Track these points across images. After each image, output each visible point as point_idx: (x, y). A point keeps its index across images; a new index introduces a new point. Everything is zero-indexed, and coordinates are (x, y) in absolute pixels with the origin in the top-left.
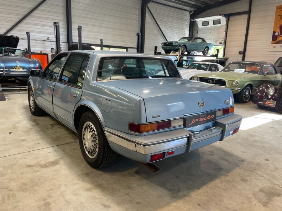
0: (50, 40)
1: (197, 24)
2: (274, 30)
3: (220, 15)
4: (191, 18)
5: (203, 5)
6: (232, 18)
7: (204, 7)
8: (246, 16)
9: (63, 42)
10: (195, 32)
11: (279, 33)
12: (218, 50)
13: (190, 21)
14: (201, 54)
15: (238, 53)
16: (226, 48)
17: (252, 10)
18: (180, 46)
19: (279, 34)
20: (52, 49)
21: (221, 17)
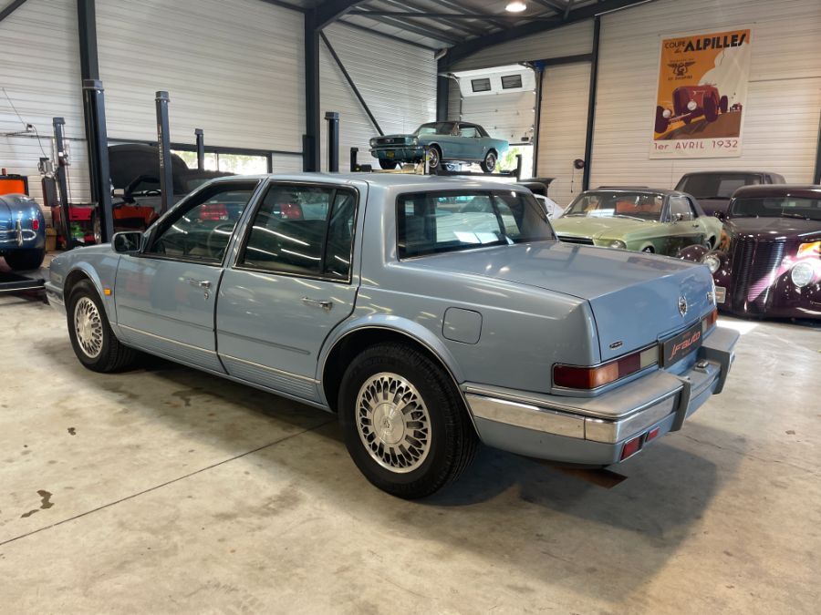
0: (35, 134)
1: (458, 87)
2: (658, 102)
3: (521, 63)
4: (439, 70)
5: (471, 33)
6: (550, 72)
7: (473, 40)
8: (585, 68)
9: (70, 139)
10: (453, 109)
11: (671, 112)
12: (519, 157)
13: (439, 78)
14: (476, 168)
15: (572, 165)
16: (540, 153)
17: (602, 53)
18: (425, 147)
19: (673, 114)
20: (43, 160)
21: (524, 68)
